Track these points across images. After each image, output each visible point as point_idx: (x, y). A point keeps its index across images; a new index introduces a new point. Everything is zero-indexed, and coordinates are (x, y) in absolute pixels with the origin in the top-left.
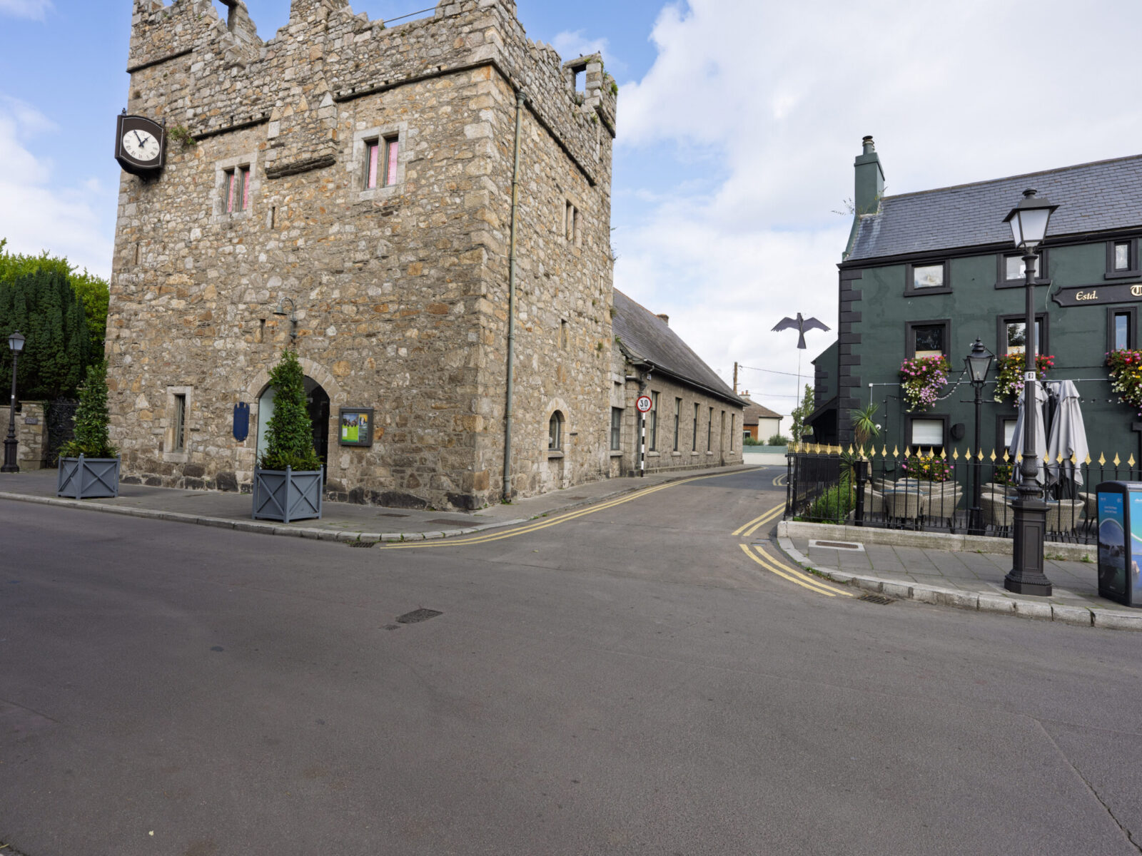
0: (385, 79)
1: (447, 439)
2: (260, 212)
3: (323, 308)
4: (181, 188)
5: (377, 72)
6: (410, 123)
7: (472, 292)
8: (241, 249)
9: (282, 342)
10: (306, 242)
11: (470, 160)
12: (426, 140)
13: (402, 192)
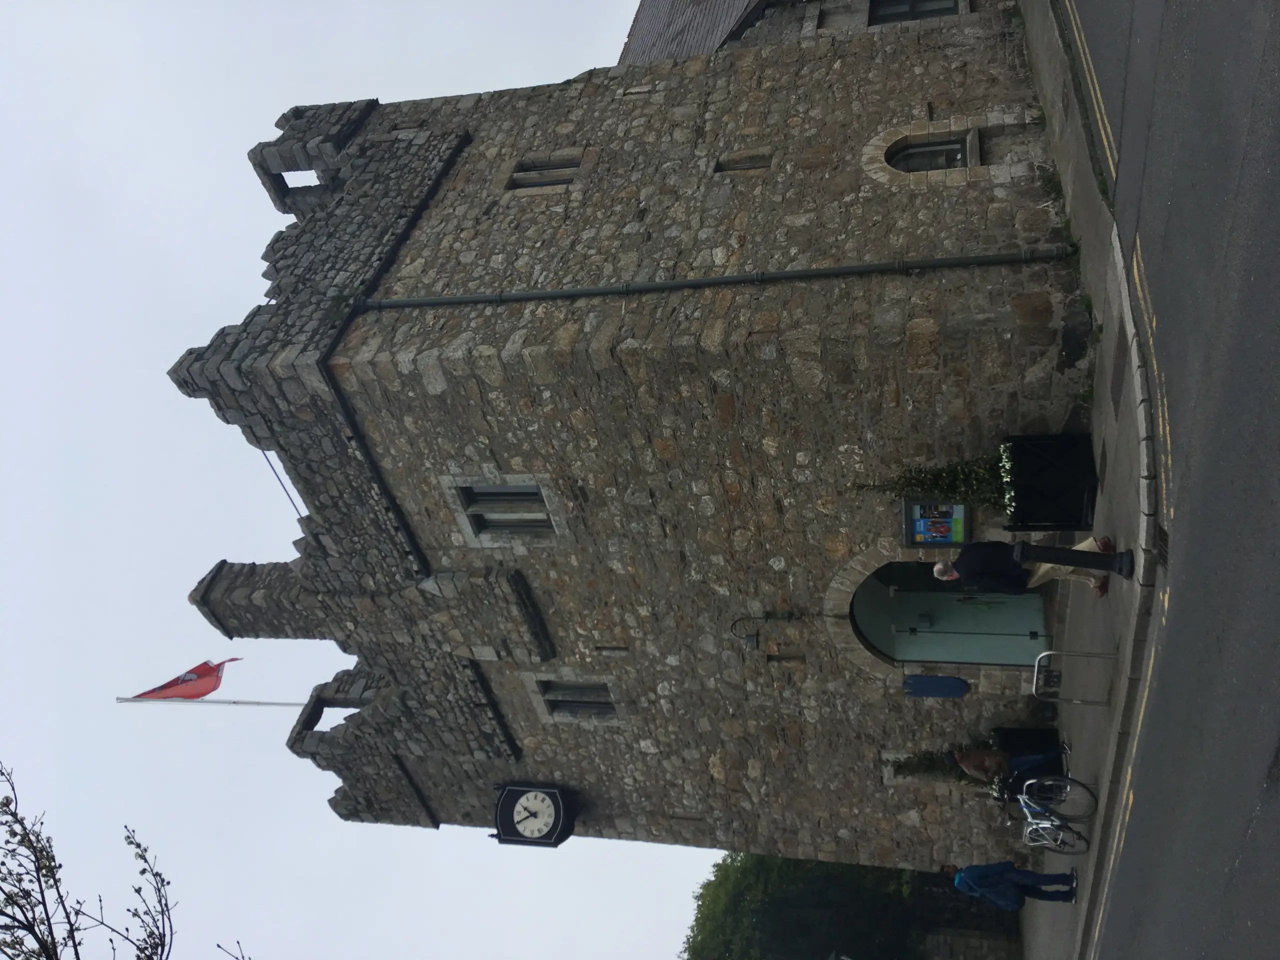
0: (384, 511)
1: (953, 378)
2: (606, 667)
3: (742, 577)
4: (585, 764)
5: (375, 522)
6: (442, 473)
7: (693, 360)
8: (663, 688)
9: (801, 633)
10: (642, 604)
11: (480, 382)
12: (462, 448)
13: (547, 476)
